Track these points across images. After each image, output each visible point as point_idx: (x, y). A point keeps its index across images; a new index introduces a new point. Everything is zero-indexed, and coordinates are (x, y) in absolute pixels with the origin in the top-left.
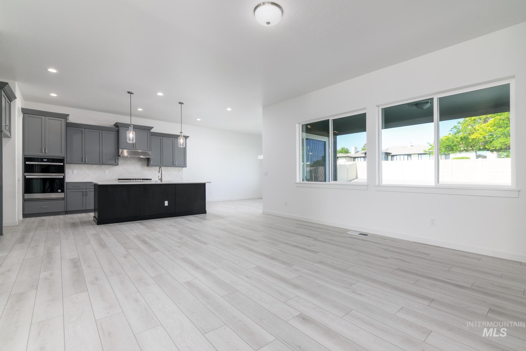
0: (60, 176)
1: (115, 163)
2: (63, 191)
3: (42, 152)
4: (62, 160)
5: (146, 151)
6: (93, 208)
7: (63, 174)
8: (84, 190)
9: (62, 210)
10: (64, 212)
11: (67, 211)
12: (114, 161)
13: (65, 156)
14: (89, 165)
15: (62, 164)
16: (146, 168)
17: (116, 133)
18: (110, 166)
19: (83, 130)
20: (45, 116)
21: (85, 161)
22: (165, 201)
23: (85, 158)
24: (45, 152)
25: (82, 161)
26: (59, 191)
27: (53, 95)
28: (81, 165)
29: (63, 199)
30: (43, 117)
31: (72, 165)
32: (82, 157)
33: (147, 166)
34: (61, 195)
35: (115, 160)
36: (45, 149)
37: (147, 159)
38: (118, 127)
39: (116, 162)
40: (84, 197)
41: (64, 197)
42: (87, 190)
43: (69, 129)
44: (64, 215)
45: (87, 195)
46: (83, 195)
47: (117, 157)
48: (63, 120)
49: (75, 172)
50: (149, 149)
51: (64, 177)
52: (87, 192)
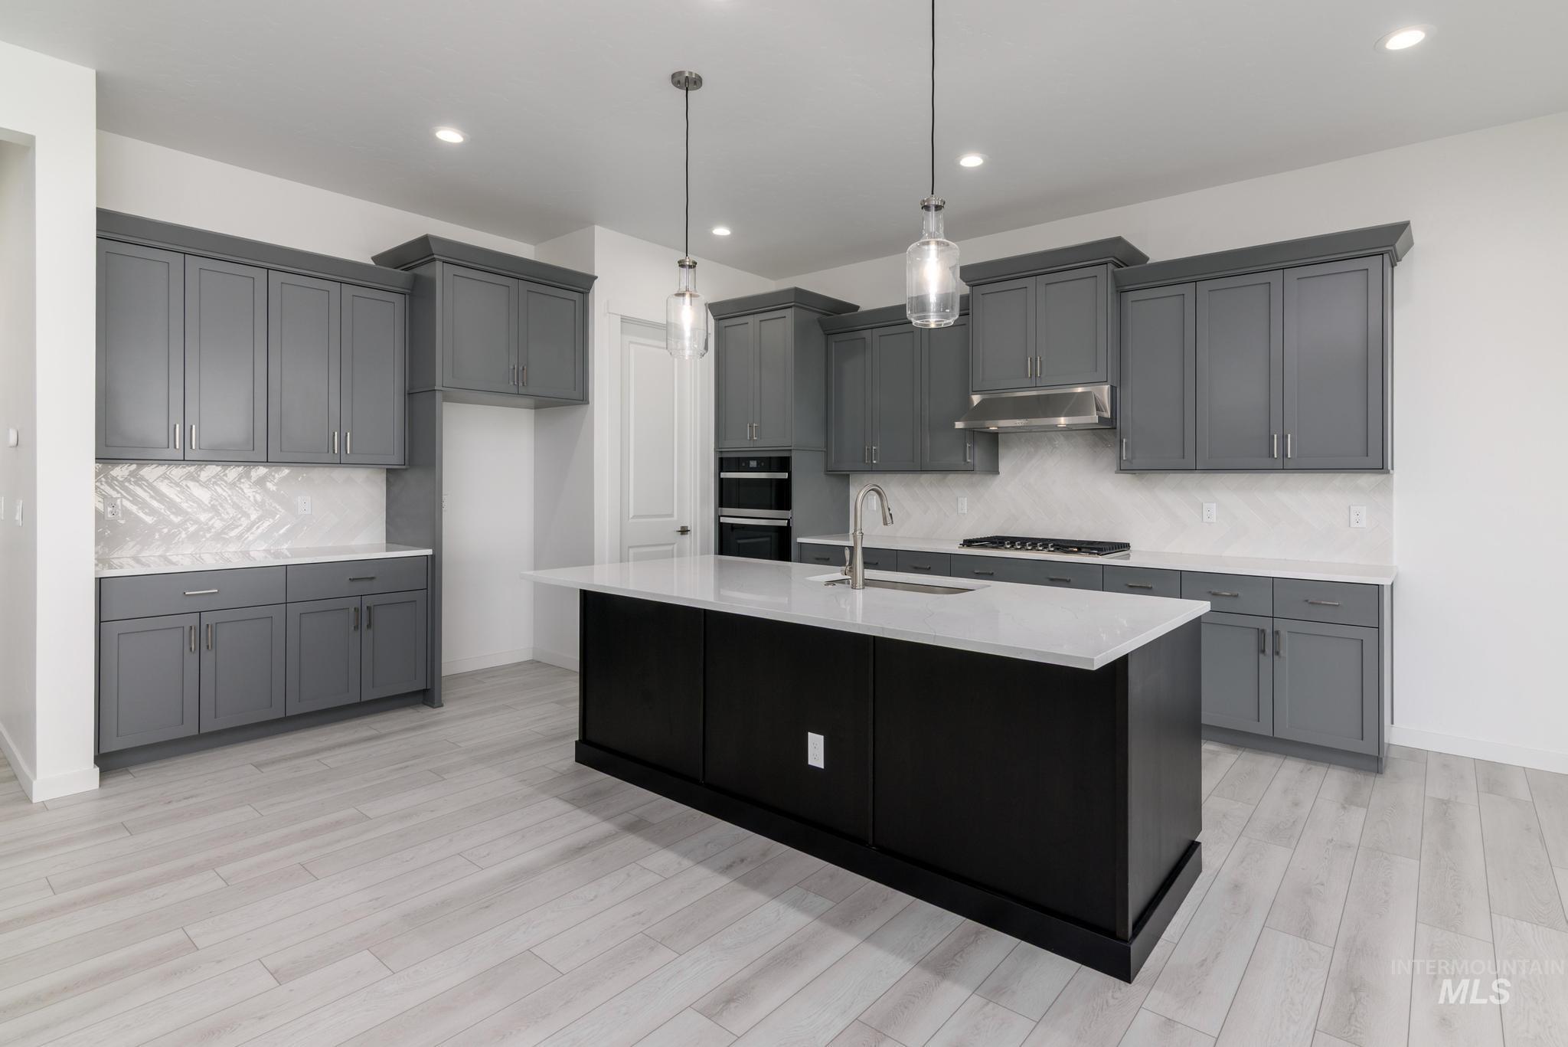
0: (779, 519)
1: (963, 465)
3: (747, 439)
5: (1088, 389)
7: (788, 514)
12: (961, 457)
15: (786, 475)
18: (975, 478)
19: (868, 334)
20: (753, 314)
23: (871, 449)
24: (752, 438)
25: (864, 461)
32: (864, 444)
35: (965, 447)
36: (751, 427)
39: (965, 460)
43: (835, 342)
48: (789, 314)
50: (1101, 375)
51: (789, 522)
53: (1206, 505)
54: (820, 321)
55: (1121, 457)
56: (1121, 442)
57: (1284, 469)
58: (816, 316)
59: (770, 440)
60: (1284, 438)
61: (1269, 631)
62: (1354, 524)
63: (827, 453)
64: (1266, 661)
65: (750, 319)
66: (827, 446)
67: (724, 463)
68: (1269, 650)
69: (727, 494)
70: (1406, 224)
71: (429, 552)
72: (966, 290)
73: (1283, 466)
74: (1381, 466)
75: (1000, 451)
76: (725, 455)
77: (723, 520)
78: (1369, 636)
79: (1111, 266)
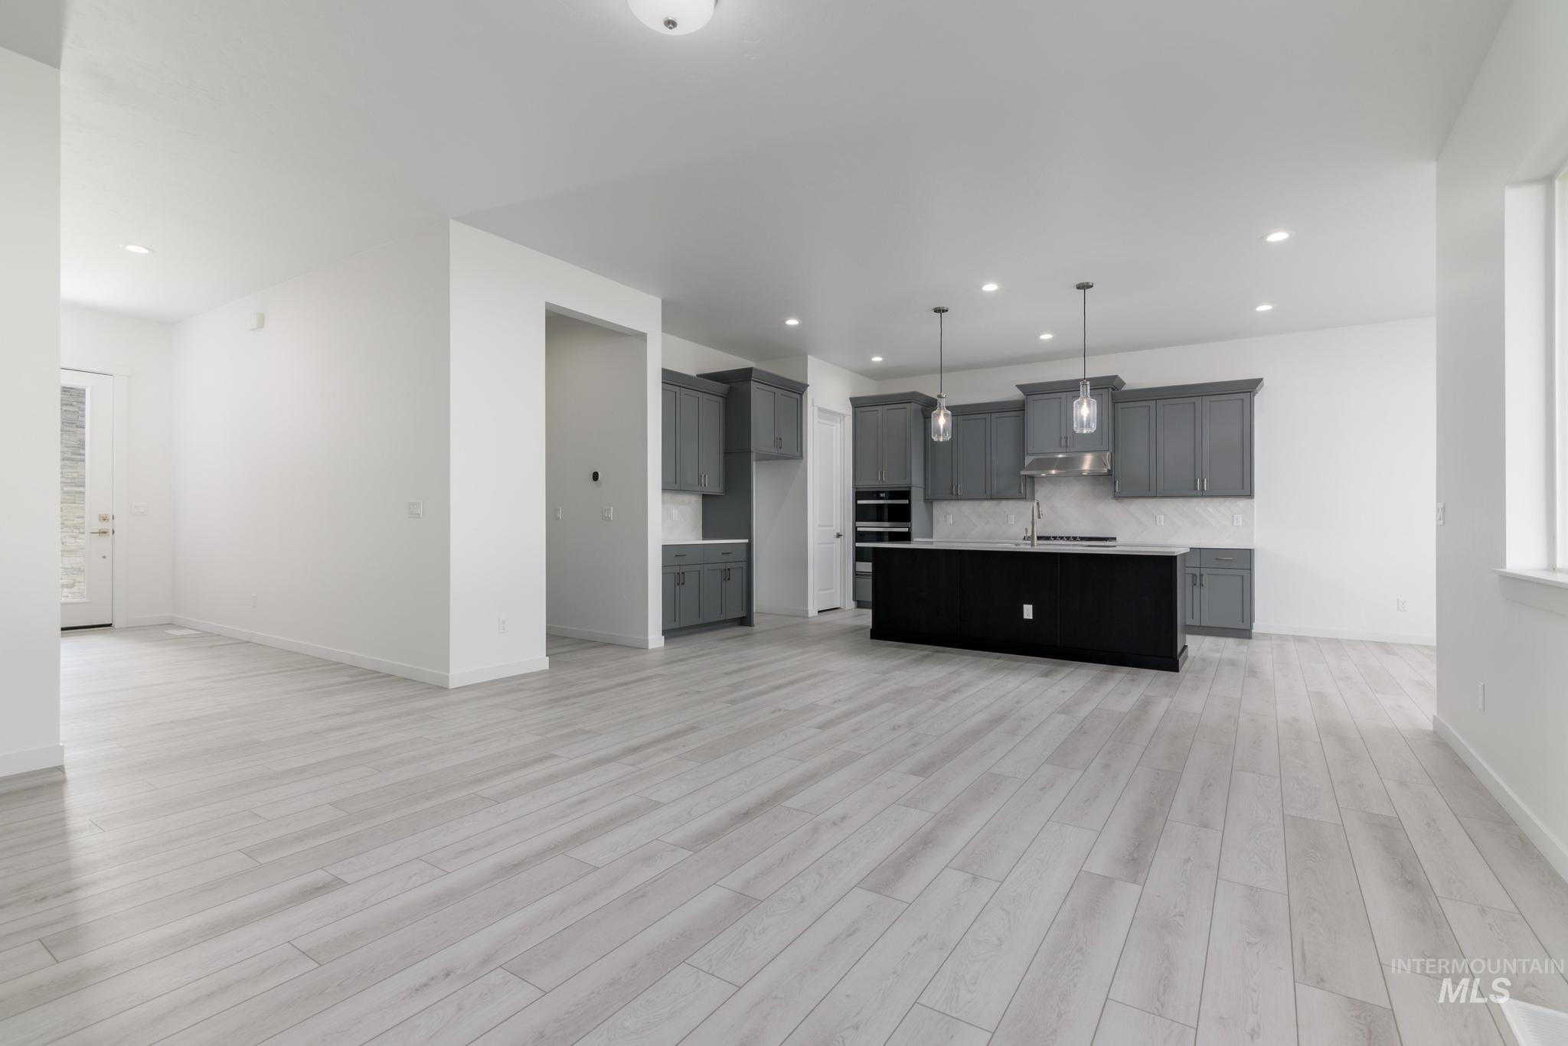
53: (1158, 516)
54: (922, 409)
55: (1115, 491)
56: (1115, 482)
57: (1202, 496)
58: (920, 407)
59: (891, 481)
60: (1202, 481)
61: (1198, 574)
62: (1235, 524)
63: (925, 489)
64: (1196, 589)
65: (879, 408)
66: (925, 485)
67: (859, 494)
68: (1198, 584)
69: (861, 514)
70: (1261, 380)
71: (747, 541)
72: (1024, 397)
73: (1203, 495)
74: (1250, 495)
75: (1036, 487)
76: (859, 490)
77: (859, 529)
78: (1246, 573)
79: (1110, 390)
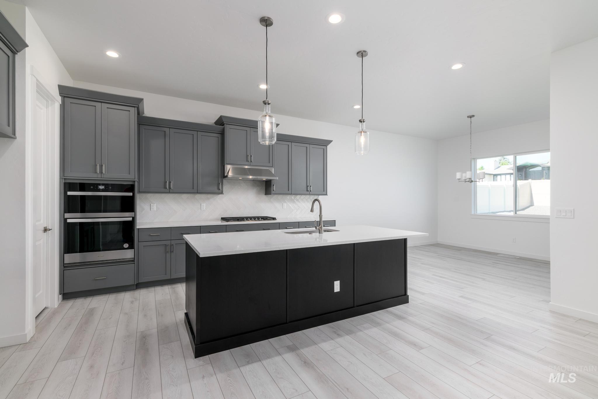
0: (126, 217)
1: (217, 191)
2: (131, 247)
3: (95, 173)
4: (131, 188)
5: (267, 168)
6: (183, 275)
7: (131, 214)
8: (168, 243)
9: (131, 282)
10: (134, 285)
11: (138, 283)
12: (216, 188)
13: (136, 180)
14: (176, 195)
15: (131, 194)
16: (264, 197)
17: (219, 135)
18: (209, 196)
19: (167, 130)
20: (101, 102)
21: (170, 188)
22: (335, 282)
23: (170, 182)
24: (101, 172)
25: (165, 188)
26: (126, 245)
27: (112, 54)
28: (163, 195)
29: (132, 261)
30: (98, 105)
31: (149, 195)
32: (165, 180)
33: (265, 195)
34: (129, 254)
35: (218, 184)
36: (101, 166)
37: (264, 183)
38: (223, 125)
39: (219, 189)
40: (168, 255)
41: (134, 258)
42: (173, 242)
43: (144, 129)
44: (134, 290)
45: (173, 251)
46: (166, 252)
47: (220, 180)
48: (133, 111)
49: (154, 207)
50: (271, 164)
51: (134, 218)
52: (173, 245)
53: (283, 204)
55: (273, 190)
60: (310, 186)
63: (139, 183)
66: (139, 180)
67: (66, 186)
69: (68, 205)
70: (332, 141)
73: (310, 193)
74: (326, 194)
76: (66, 181)
77: (66, 220)
